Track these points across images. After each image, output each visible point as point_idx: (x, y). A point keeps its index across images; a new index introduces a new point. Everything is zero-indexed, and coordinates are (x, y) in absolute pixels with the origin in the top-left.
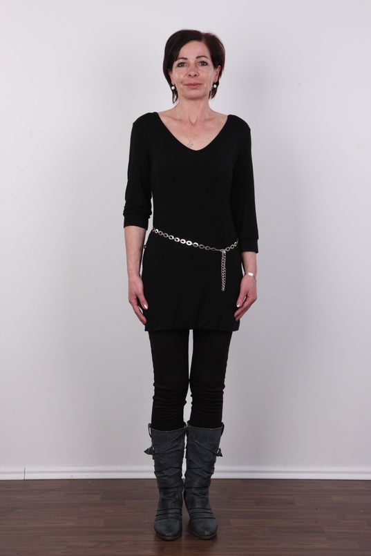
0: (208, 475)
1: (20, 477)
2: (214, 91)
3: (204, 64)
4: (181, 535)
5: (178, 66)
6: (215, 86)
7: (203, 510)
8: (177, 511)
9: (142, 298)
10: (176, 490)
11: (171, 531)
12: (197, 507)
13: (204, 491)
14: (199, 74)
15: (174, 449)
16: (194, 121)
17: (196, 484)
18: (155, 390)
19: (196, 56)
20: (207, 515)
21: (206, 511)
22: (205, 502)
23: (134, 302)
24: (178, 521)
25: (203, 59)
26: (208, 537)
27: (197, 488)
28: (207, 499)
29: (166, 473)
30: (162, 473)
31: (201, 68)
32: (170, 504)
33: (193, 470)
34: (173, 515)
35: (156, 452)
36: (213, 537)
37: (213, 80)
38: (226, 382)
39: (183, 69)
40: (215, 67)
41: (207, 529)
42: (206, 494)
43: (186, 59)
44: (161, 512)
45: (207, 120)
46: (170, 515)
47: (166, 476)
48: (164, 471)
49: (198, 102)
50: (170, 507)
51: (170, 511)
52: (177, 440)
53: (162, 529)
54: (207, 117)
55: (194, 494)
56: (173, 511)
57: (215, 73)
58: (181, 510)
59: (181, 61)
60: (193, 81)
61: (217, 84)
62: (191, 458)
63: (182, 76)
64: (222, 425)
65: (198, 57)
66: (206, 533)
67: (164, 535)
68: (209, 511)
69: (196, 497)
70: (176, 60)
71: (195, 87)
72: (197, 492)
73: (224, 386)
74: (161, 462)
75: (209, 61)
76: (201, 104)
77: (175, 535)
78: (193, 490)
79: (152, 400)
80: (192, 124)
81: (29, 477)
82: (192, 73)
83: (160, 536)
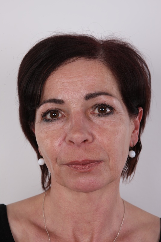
2: (131, 164)
3: (105, 110)
5: (44, 115)
6: (133, 154)
14: (94, 138)
19: (85, 93)
25: (103, 99)
31: (98, 121)
37: (128, 142)
39: (56, 126)
40: (132, 111)
43: (61, 102)
57: (133, 127)
60: (80, 155)
61: (137, 148)
65: (88, 97)
70: (39, 104)
71: (85, 168)
75: (117, 103)
82: (77, 137)
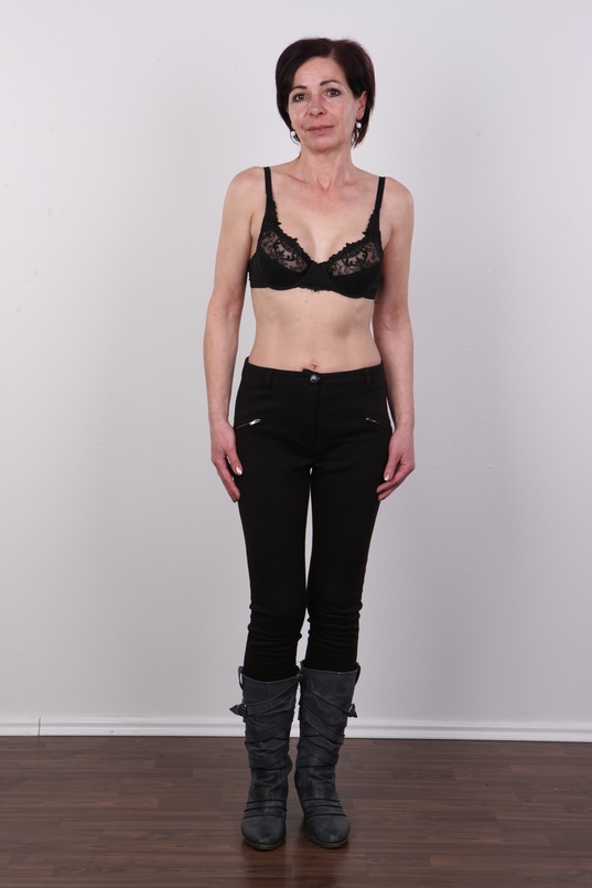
0: (336, 746)
1: (33, 732)
3: (335, 92)
4: (284, 843)
5: (294, 98)
7: (327, 803)
8: (279, 803)
9: (233, 457)
10: (278, 771)
11: (267, 835)
12: (317, 796)
13: (329, 772)
14: (327, 111)
15: (279, 710)
16: (326, 185)
17: (314, 761)
18: (252, 616)
19: (320, 81)
20: (333, 811)
21: (332, 803)
22: (330, 791)
23: (221, 462)
24: (280, 820)
25: (333, 85)
26: (336, 845)
27: (317, 768)
28: (333, 785)
29: (264, 746)
30: (258, 746)
31: (329, 100)
32: (267, 792)
33: (311, 739)
34: (272, 811)
35: (249, 713)
36: (343, 844)
38: (364, 599)
39: (302, 104)
40: (356, 94)
41: (334, 832)
42: (332, 776)
43: (304, 88)
44: (252, 806)
45: (347, 184)
46: (266, 810)
47: (263, 751)
48: (261, 743)
49: (332, 155)
50: (267, 798)
51: (267, 804)
52: (284, 695)
53: (254, 831)
54: (348, 177)
55: (313, 777)
56: (273, 804)
57: (358, 105)
58: (285, 802)
59: (298, 91)
60: (317, 122)
62: (308, 719)
63: (302, 116)
64: (357, 668)
65: (322, 84)
66: (333, 838)
67: (256, 842)
68: (336, 804)
69: (315, 782)
70: (290, 91)
71: (322, 132)
72: (317, 774)
73: (360, 606)
74: (258, 729)
75: (344, 88)
76: (338, 158)
77: (273, 842)
78: (311, 770)
79: (247, 632)
80: (322, 189)
81: (46, 731)
82: (315, 111)
83: (250, 843)
